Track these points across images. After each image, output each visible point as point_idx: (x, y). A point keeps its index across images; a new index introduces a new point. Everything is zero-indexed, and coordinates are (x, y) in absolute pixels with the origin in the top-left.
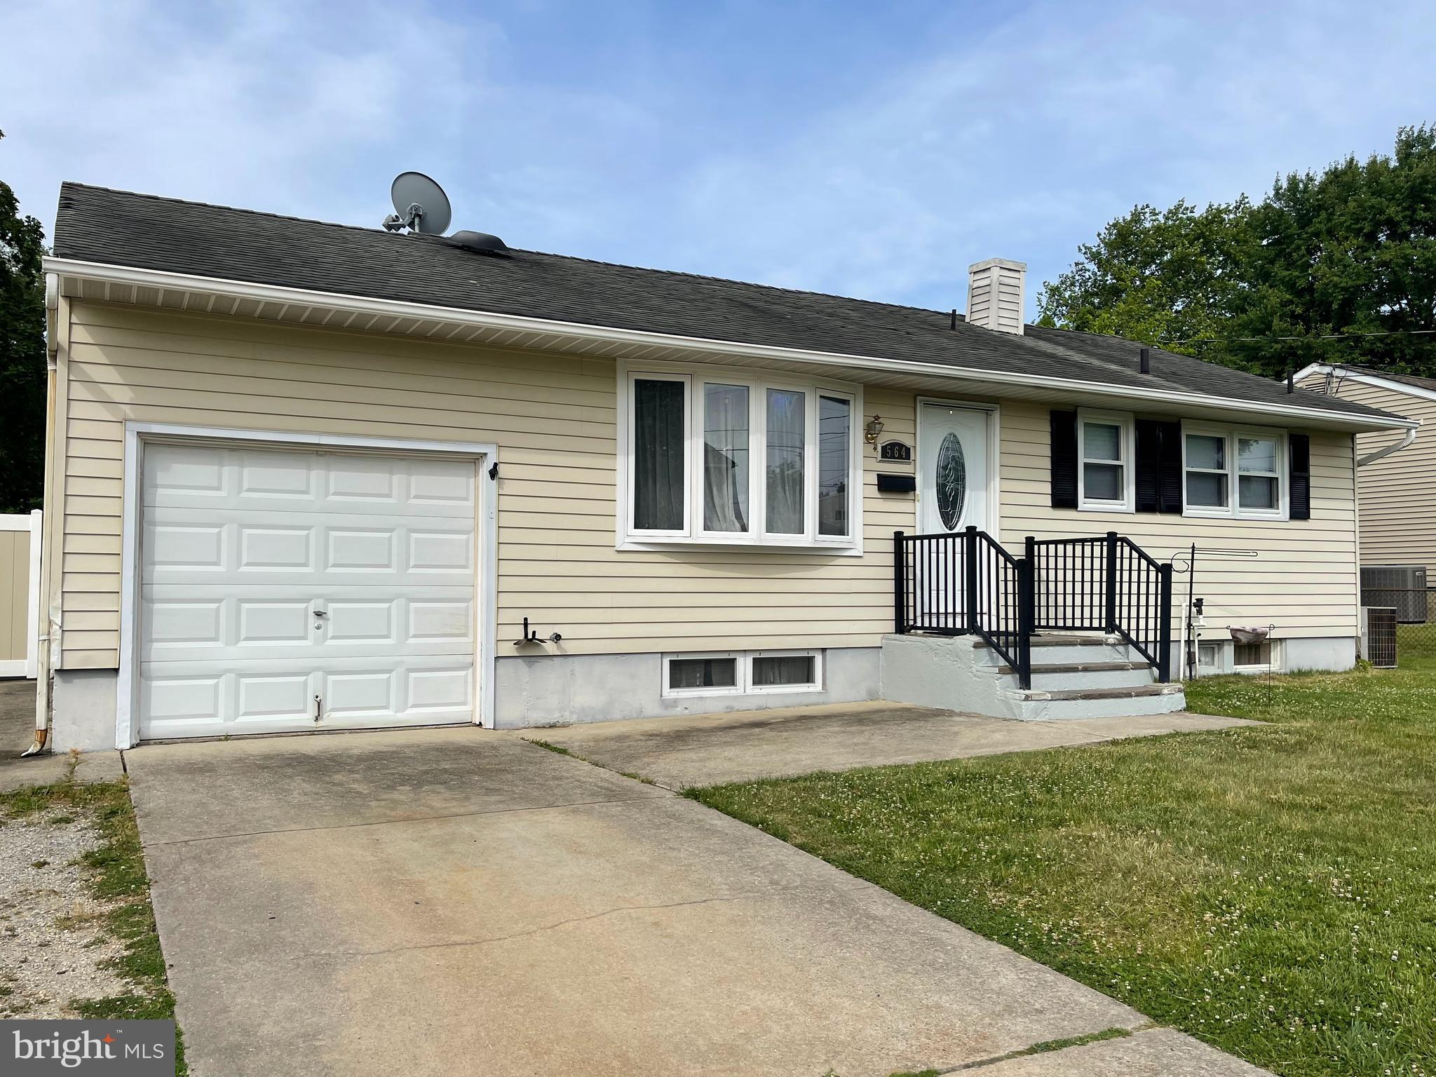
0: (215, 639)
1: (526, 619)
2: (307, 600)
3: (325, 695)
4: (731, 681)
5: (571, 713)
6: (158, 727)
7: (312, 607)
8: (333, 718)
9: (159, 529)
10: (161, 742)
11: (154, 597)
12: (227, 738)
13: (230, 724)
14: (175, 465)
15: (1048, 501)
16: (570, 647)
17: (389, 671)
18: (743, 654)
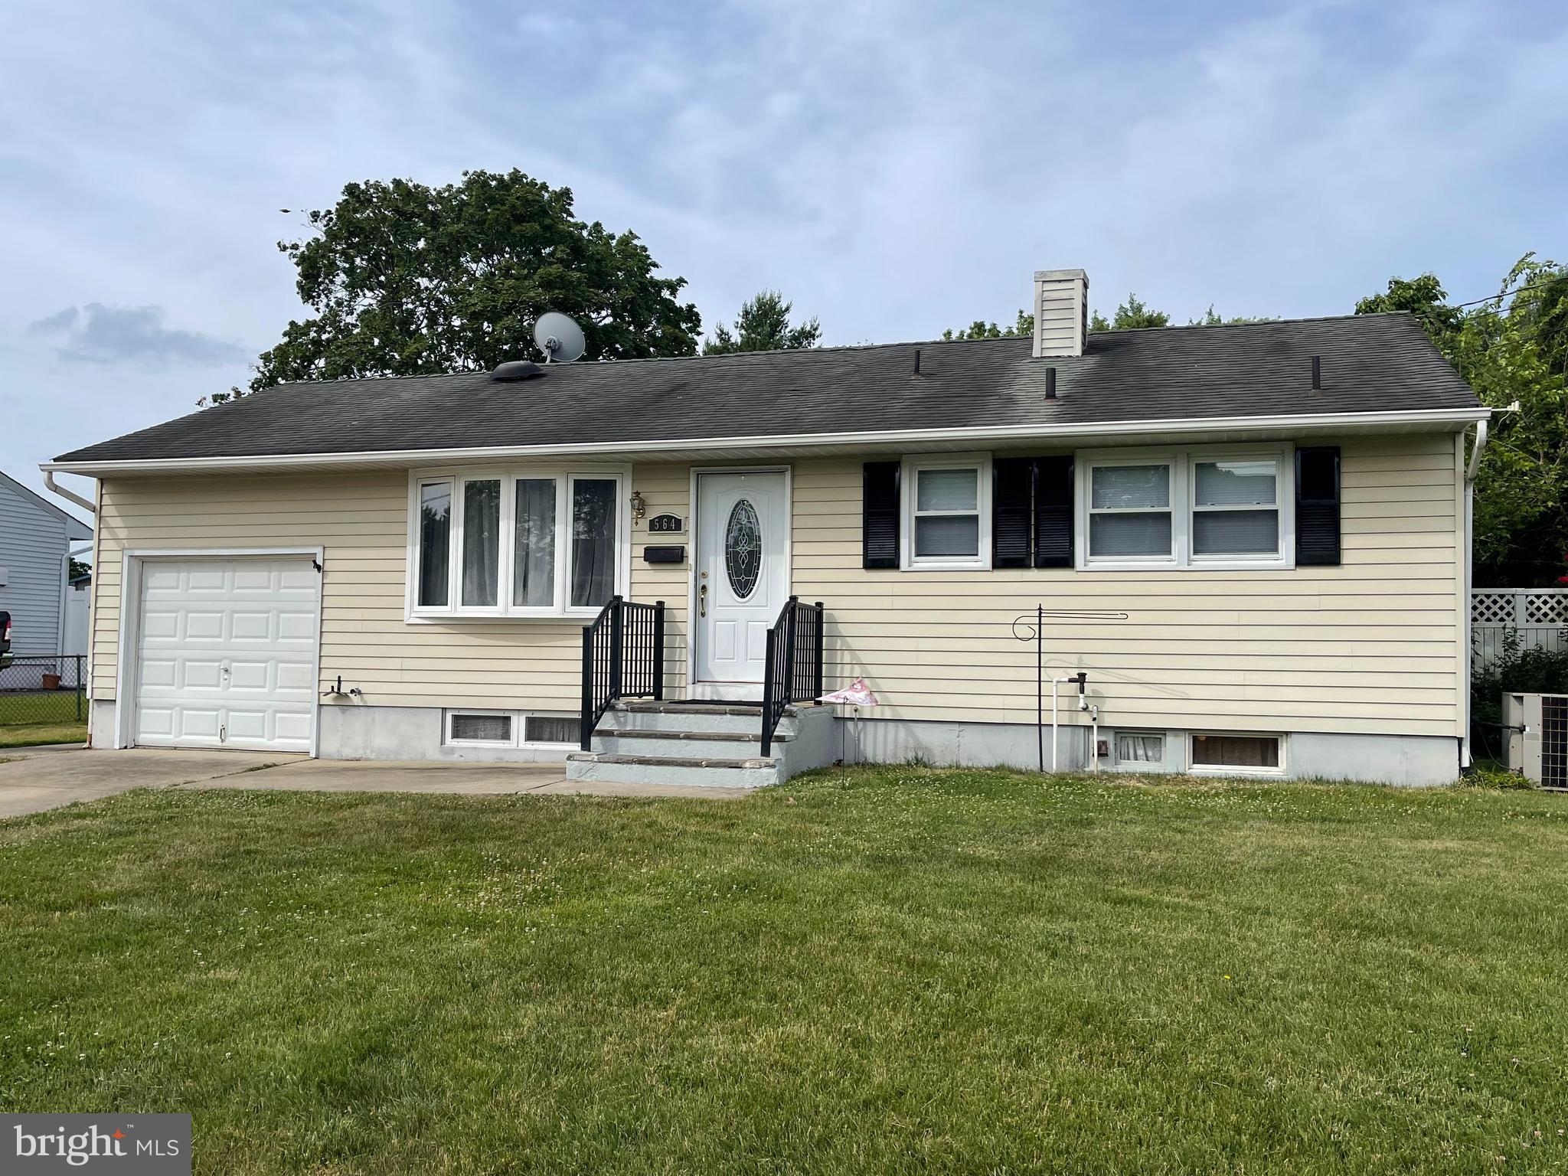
0: (172, 685)
1: (339, 677)
2: (220, 661)
3: (227, 724)
4: (506, 736)
6: (144, 738)
7: (224, 664)
8: (232, 741)
9: (148, 615)
10: (144, 747)
11: (144, 657)
12: (175, 748)
13: (177, 740)
14: (157, 575)
15: (859, 561)
16: (371, 700)
17: (264, 711)
18: (517, 712)
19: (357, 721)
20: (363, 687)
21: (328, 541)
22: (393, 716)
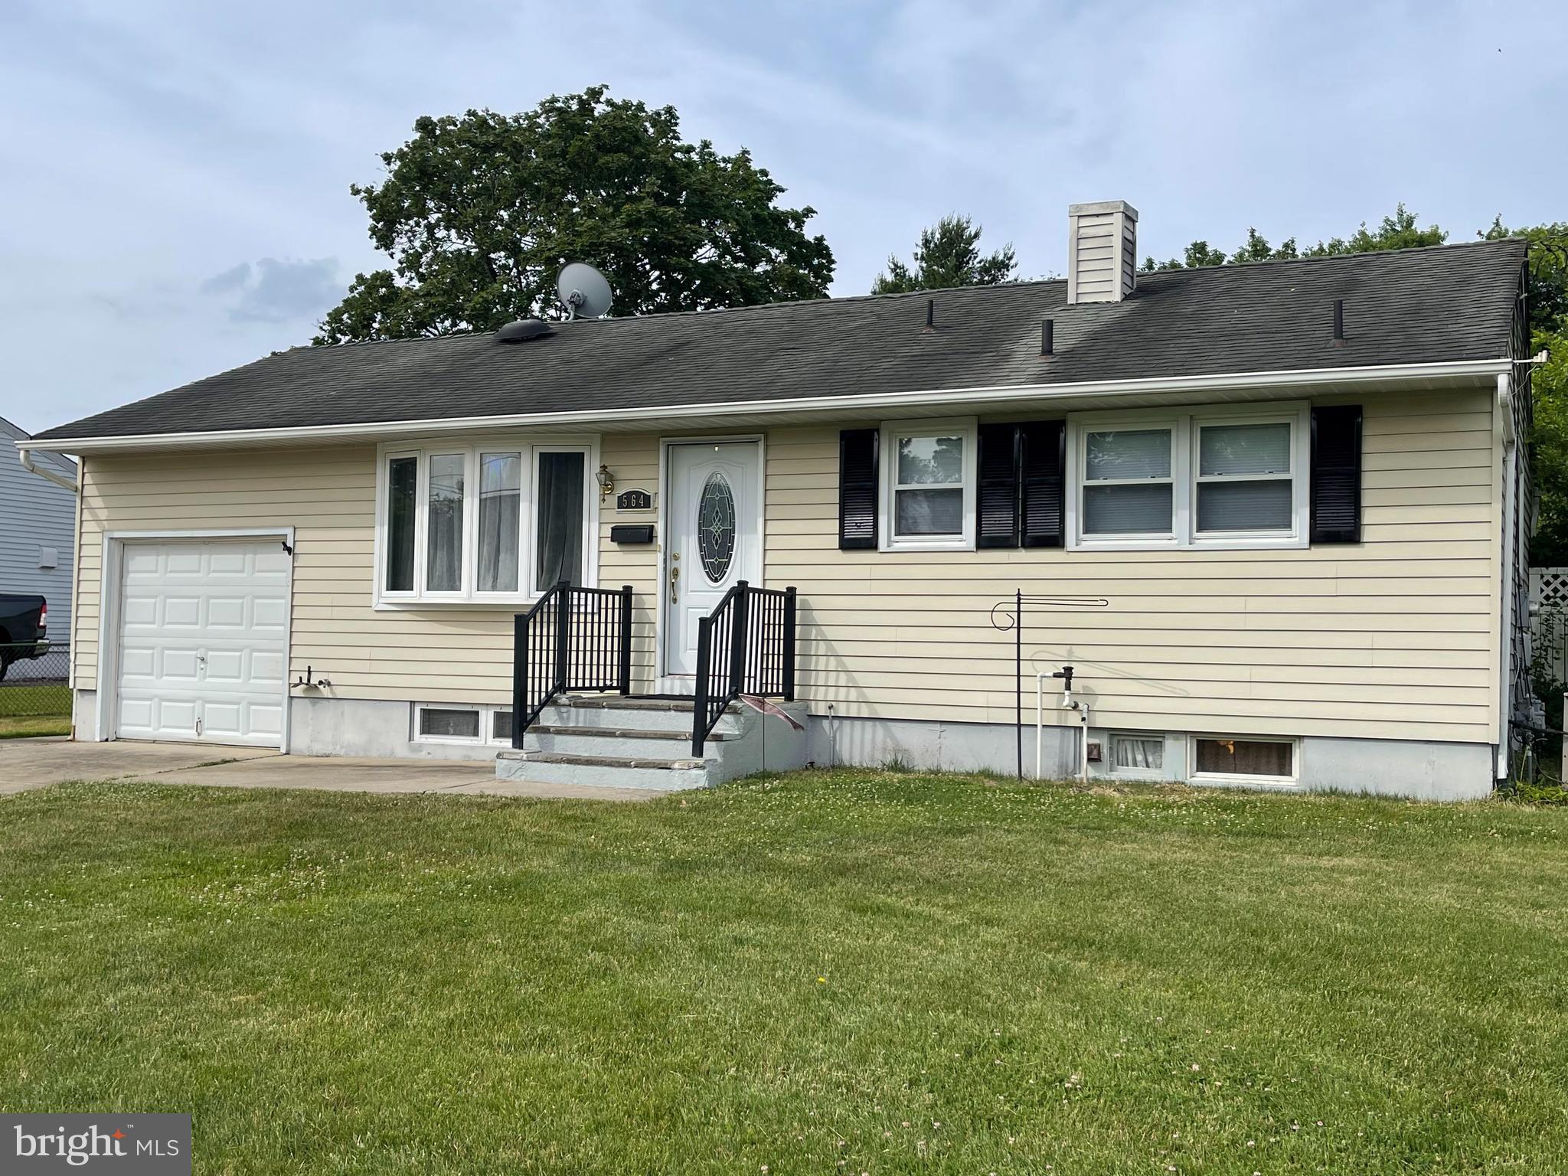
0: (151, 674)
1: (309, 667)
2: (197, 649)
3: (204, 717)
4: (475, 733)
5: (342, 747)
6: (125, 731)
7: (200, 653)
8: (209, 735)
9: (129, 600)
10: (125, 740)
11: (126, 644)
12: (154, 742)
13: (156, 733)
14: (138, 558)
15: (835, 541)
16: (340, 692)
17: (238, 703)
18: (484, 707)
19: (327, 714)
20: (333, 678)
21: (297, 521)
22: (364, 710)
